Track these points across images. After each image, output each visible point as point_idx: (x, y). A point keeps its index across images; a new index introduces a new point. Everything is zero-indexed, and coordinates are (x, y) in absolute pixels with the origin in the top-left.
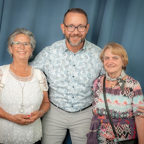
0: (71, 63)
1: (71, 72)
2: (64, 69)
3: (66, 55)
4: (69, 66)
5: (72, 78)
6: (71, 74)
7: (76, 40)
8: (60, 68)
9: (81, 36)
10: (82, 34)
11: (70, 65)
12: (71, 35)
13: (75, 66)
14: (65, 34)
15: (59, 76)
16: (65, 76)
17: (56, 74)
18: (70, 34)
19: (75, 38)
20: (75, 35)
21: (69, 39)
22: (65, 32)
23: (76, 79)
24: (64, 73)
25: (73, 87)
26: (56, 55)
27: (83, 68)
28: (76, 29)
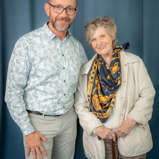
0: (59, 52)
1: (61, 63)
3: (52, 44)
4: (58, 56)
5: (63, 69)
6: (62, 65)
7: (63, 24)
8: (48, 59)
9: (69, 21)
10: (70, 18)
13: (64, 55)
14: (50, 16)
15: (49, 68)
16: (56, 68)
17: (45, 67)
18: (57, 17)
21: (55, 23)
23: (67, 70)
24: (54, 64)
25: (65, 81)
26: (40, 45)
27: (71, 57)
28: (65, 11)
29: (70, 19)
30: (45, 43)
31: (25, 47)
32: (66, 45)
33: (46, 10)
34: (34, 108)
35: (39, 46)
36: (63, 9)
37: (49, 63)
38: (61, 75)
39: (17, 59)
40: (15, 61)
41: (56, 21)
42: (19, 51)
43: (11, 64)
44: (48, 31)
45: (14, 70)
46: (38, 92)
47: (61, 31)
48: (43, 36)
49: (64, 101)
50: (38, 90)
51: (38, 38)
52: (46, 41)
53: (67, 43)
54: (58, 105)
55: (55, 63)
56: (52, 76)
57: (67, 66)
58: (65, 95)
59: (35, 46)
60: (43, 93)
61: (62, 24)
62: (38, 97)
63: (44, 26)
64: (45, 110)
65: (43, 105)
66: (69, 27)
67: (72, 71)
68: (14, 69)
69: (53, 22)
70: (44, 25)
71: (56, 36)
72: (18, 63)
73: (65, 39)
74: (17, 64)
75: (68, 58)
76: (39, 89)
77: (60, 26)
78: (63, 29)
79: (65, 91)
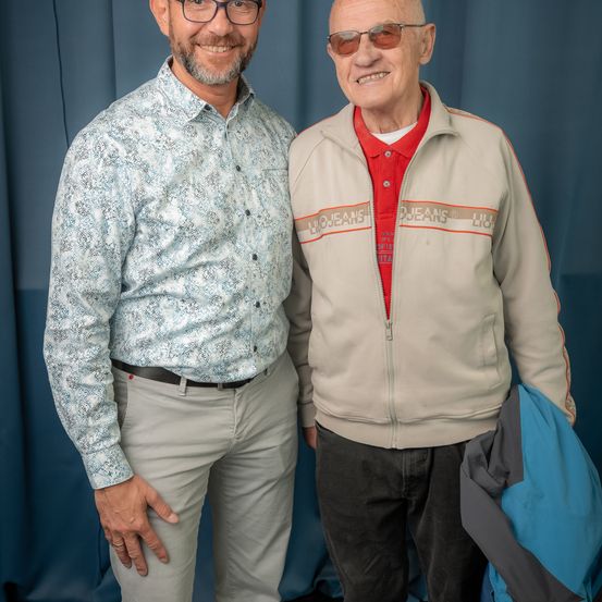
0: (224, 159)
2: (210, 190)
3: (196, 133)
4: (222, 173)
5: (246, 217)
6: (239, 203)
7: (221, 58)
8: (190, 187)
9: (241, 45)
10: (243, 35)
11: (223, 166)
12: (199, 38)
13: (242, 169)
14: (172, 36)
15: (198, 220)
16: (220, 215)
19: (215, 49)
20: (215, 40)
21: (191, 54)
22: (171, 26)
23: (257, 220)
24: (213, 205)
25: (255, 257)
26: (158, 141)
27: (266, 171)
28: (221, 12)
29: (242, 37)
30: (174, 135)
31: (105, 156)
32: (242, 130)
33: (156, 16)
34: (151, 357)
35: (156, 144)
36: (214, 6)
37: (198, 202)
38: (241, 236)
39: (79, 199)
40: (72, 209)
41: (193, 50)
42: (83, 171)
43: (61, 221)
44: (177, 92)
45: (74, 239)
46: (164, 301)
47: (217, 85)
48: (162, 109)
49: (256, 328)
50: (165, 294)
51: (149, 119)
52: (174, 127)
53: (243, 123)
54: (234, 343)
55: (216, 198)
56: (212, 244)
57: (257, 204)
58: (258, 305)
59: (140, 148)
60: (180, 303)
61: (216, 58)
62: (163, 321)
63: (160, 75)
64: (192, 361)
65: (182, 345)
66: (243, 68)
67: (275, 218)
68: (73, 237)
69: (183, 53)
70: (160, 72)
71: (207, 107)
72: (84, 213)
73: (236, 112)
74: (80, 219)
75: (256, 177)
76: (169, 290)
77: (210, 65)
78: (223, 76)
79: (257, 293)
